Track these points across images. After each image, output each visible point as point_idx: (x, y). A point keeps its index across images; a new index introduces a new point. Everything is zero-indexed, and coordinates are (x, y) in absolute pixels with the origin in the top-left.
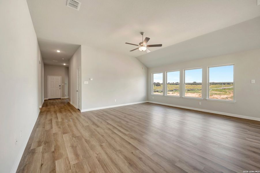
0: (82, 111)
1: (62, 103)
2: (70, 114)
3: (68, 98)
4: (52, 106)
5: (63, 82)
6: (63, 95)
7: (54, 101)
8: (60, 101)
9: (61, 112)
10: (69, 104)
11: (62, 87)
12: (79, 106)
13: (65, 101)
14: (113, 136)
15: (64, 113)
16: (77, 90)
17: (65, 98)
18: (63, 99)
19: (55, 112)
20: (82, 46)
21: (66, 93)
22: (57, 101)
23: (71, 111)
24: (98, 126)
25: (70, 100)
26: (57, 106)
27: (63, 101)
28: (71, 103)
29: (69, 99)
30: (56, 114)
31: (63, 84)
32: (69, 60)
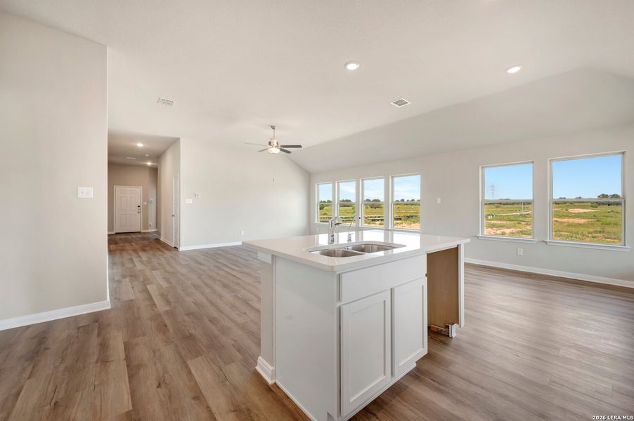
0: (182, 249)
1: (144, 239)
2: (160, 253)
3: (156, 232)
4: (127, 244)
5: (145, 198)
6: (146, 225)
7: (129, 237)
8: (139, 236)
9: (144, 250)
10: (158, 241)
11: (143, 209)
12: (176, 242)
13: (150, 236)
14: (220, 272)
15: (151, 252)
16: (174, 214)
17: (150, 231)
18: (145, 233)
19: (135, 251)
20: (181, 140)
21: (152, 222)
22: (134, 236)
23: (163, 249)
24: (201, 264)
25: (160, 235)
26: (137, 244)
27: (146, 236)
28: (162, 239)
29: (158, 233)
30: (138, 254)
31: (145, 203)
32: (158, 157)
